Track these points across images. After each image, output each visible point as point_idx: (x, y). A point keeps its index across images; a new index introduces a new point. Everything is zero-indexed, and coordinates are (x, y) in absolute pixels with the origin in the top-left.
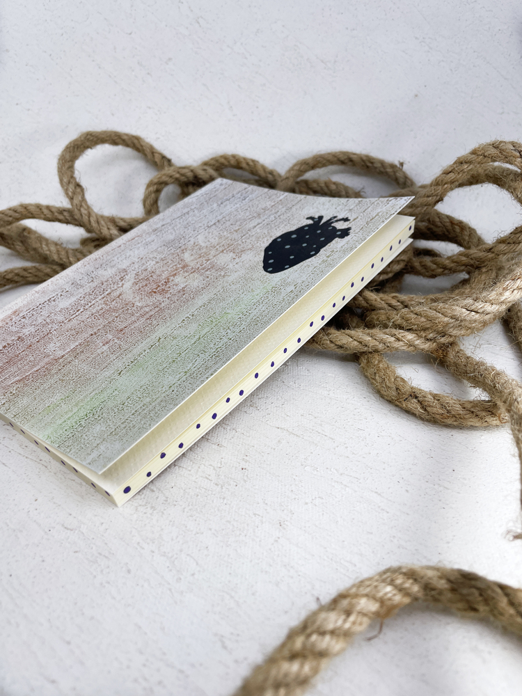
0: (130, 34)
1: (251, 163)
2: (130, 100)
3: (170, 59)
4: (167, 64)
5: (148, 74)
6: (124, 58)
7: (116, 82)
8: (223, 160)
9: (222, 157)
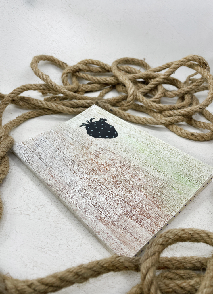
0: (43, 11)
1: (98, 62)
2: (45, 38)
3: (60, 21)
4: (59, 23)
5: (52, 27)
6: (41, 21)
7: (39, 31)
8: (86, 62)
9: (86, 60)
